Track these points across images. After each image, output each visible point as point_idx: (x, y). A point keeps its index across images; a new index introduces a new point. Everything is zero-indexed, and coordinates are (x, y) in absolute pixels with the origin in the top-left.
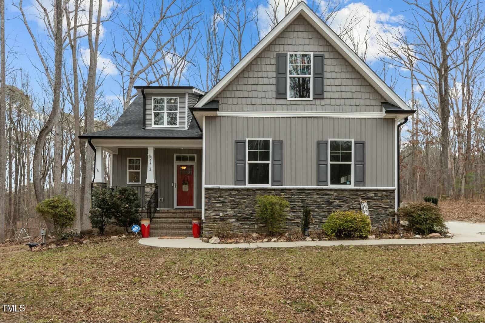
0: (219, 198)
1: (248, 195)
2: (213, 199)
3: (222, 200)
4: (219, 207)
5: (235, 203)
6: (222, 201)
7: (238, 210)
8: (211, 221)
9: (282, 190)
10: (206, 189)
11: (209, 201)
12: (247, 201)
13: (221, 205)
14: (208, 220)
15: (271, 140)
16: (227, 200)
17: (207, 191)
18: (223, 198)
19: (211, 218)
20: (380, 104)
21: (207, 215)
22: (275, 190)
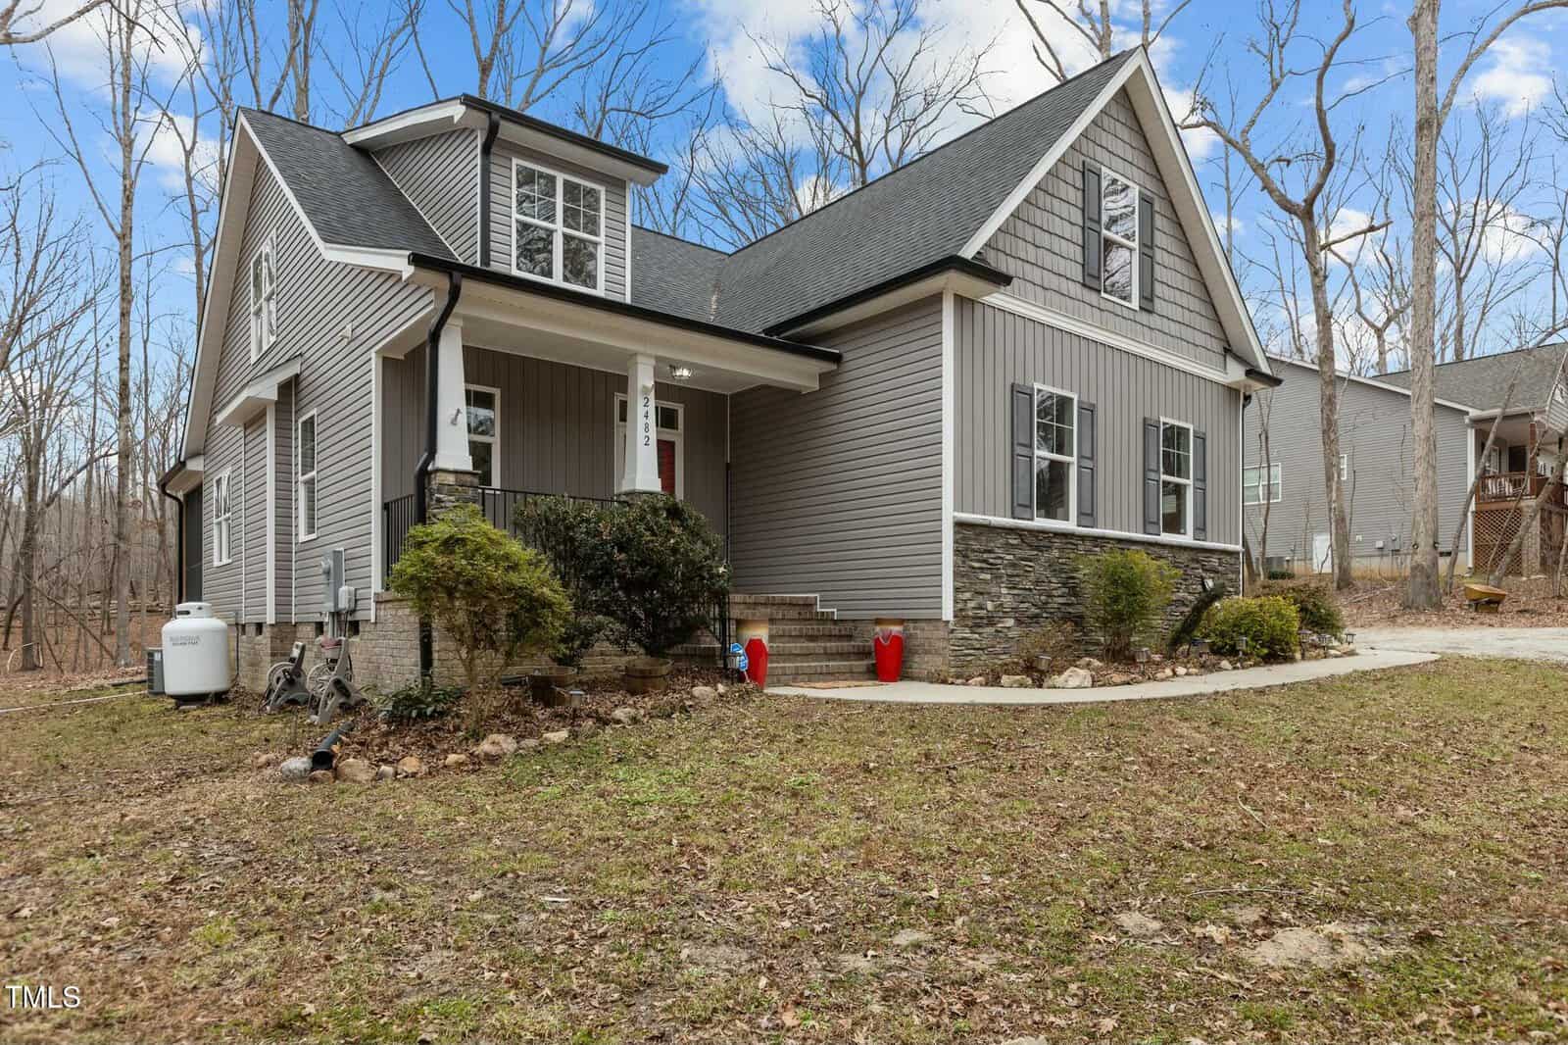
0: (985, 556)
1: (1037, 548)
2: (972, 556)
3: (991, 561)
4: (985, 581)
5: (1015, 572)
6: (991, 564)
7: (1020, 592)
8: (967, 626)
9: (1095, 539)
10: (960, 525)
11: (964, 562)
12: (1037, 567)
13: (988, 577)
14: (962, 623)
15: (1076, 398)
16: (999, 561)
17: (960, 529)
18: (992, 555)
19: (968, 616)
20: (1222, 351)
21: (960, 606)
22: (1083, 538)
